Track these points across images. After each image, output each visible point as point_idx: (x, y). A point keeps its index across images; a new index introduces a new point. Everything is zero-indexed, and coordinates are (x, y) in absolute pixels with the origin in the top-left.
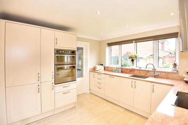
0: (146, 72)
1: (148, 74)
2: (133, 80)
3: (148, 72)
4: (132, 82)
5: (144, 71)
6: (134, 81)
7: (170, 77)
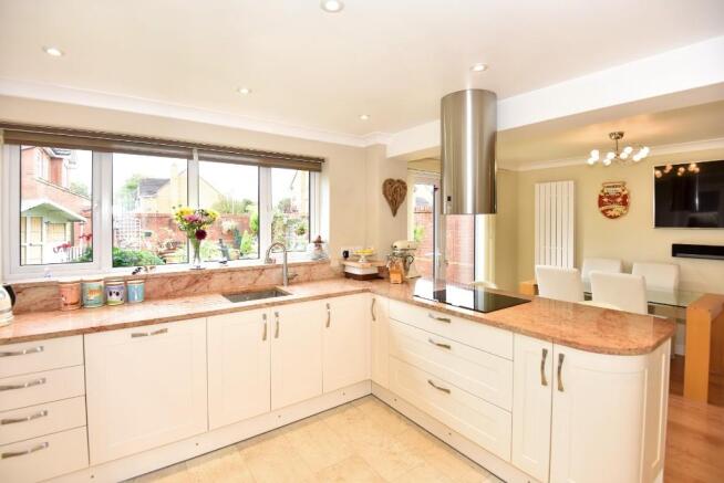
0: (256, 274)
1: (263, 277)
2: (263, 311)
3: (261, 274)
4: (265, 317)
5: (248, 273)
6: (270, 312)
7: (315, 276)
